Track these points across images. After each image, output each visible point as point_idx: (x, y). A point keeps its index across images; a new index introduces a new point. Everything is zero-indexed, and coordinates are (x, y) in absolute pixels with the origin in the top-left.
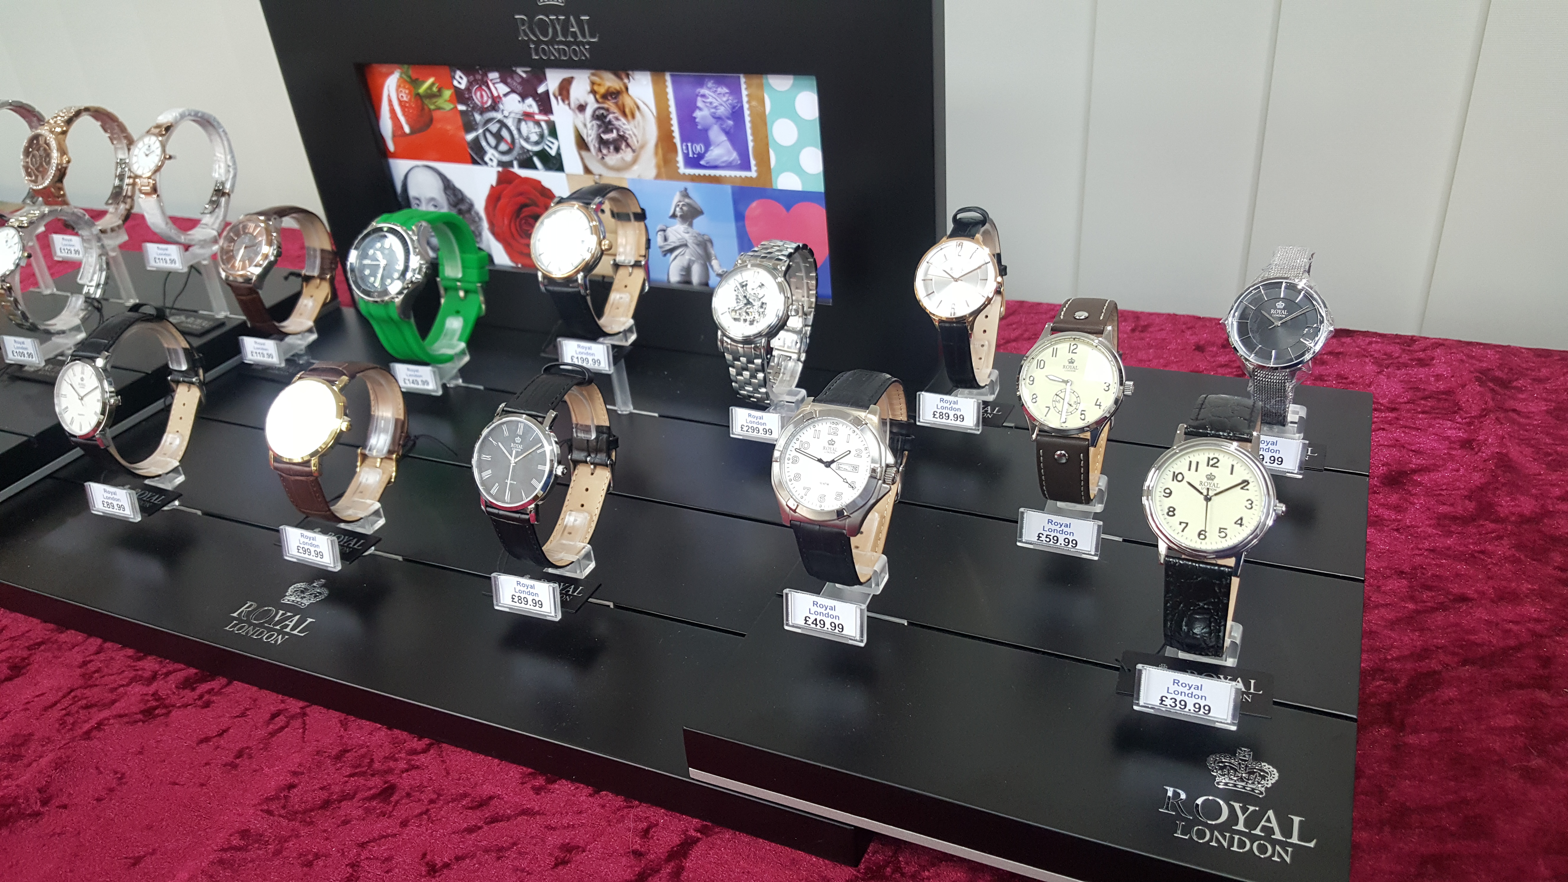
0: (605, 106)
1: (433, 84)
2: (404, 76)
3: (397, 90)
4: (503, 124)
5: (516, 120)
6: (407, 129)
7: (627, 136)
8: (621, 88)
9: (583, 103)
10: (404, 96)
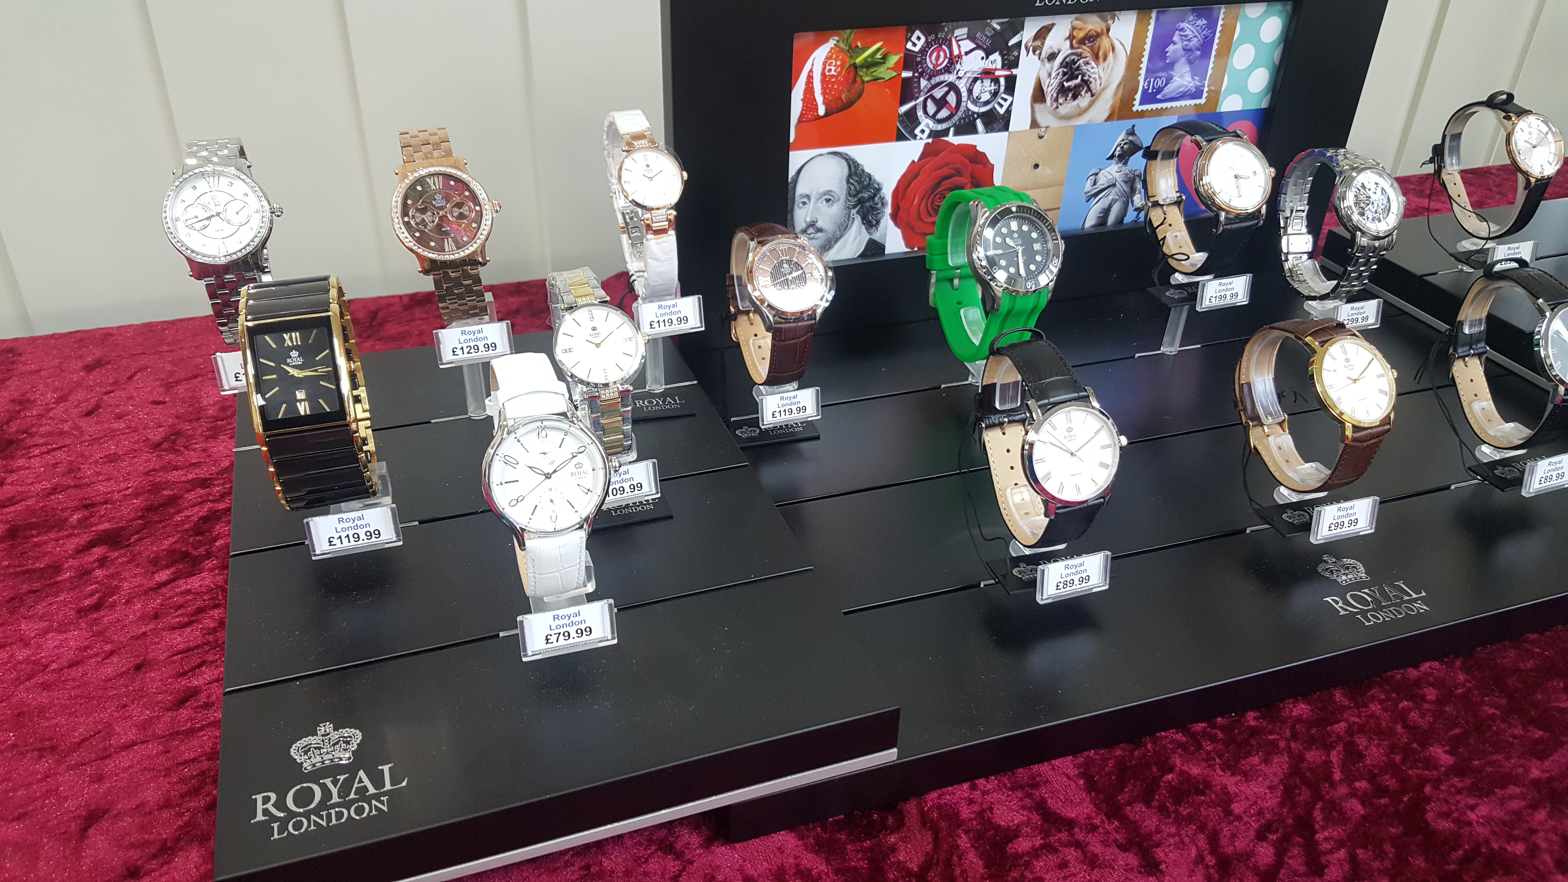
0: (1080, 51)
1: (878, 50)
2: (842, 45)
3: (824, 64)
4: (952, 87)
5: (971, 80)
6: (822, 111)
7: (1091, 79)
8: (1102, 31)
9: (1056, 51)
10: (833, 68)
